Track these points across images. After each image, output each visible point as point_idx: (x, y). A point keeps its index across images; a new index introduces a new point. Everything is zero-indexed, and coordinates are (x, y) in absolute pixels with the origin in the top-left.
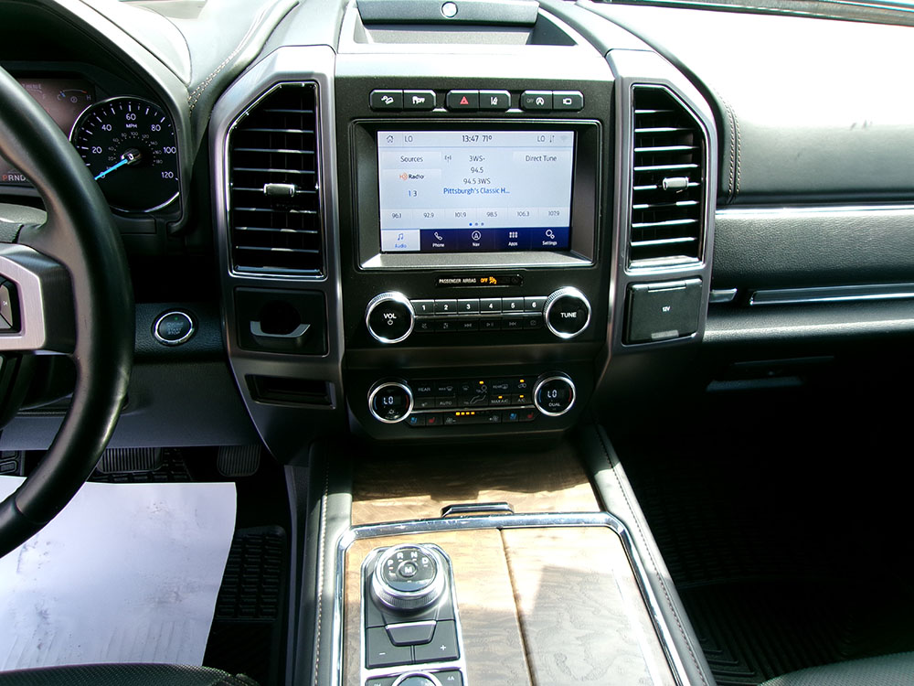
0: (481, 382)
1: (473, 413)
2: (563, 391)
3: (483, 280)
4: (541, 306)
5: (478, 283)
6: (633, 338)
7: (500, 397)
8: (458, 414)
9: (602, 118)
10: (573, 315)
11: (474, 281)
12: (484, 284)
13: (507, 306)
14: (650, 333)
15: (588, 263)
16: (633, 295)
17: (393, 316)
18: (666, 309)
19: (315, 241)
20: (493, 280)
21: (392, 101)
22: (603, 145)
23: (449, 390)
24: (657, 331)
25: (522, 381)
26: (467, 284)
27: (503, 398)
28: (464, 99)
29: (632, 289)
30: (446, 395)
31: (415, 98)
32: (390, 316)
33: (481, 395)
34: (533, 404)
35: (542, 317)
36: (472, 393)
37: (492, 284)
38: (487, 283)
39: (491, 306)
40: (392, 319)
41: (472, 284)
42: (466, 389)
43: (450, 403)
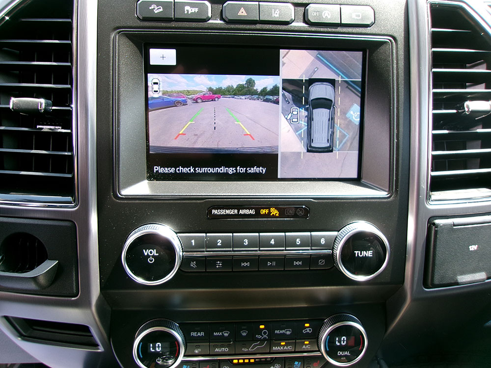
0: (262, 327)
1: (252, 361)
2: (352, 338)
3: (263, 212)
4: (331, 244)
5: (258, 214)
6: (436, 282)
7: (283, 343)
8: (235, 361)
9: (395, 35)
10: (369, 254)
11: (252, 212)
12: (265, 216)
13: (291, 243)
14: (456, 275)
15: (383, 194)
16: (436, 232)
17: (154, 252)
18: (473, 248)
19: (67, 164)
20: (274, 212)
21: (161, 10)
22: (397, 64)
23: (226, 335)
24: (463, 273)
25: (307, 325)
26: (245, 216)
27: (286, 345)
28: (242, 10)
29: (434, 224)
30: (222, 341)
31: (187, 8)
32: (151, 253)
33: (262, 341)
34: (319, 351)
35: (332, 256)
36: (251, 339)
37: (274, 216)
38: (268, 215)
39: (272, 242)
40: (153, 256)
41: (250, 216)
42: (244, 334)
43: (226, 350)
